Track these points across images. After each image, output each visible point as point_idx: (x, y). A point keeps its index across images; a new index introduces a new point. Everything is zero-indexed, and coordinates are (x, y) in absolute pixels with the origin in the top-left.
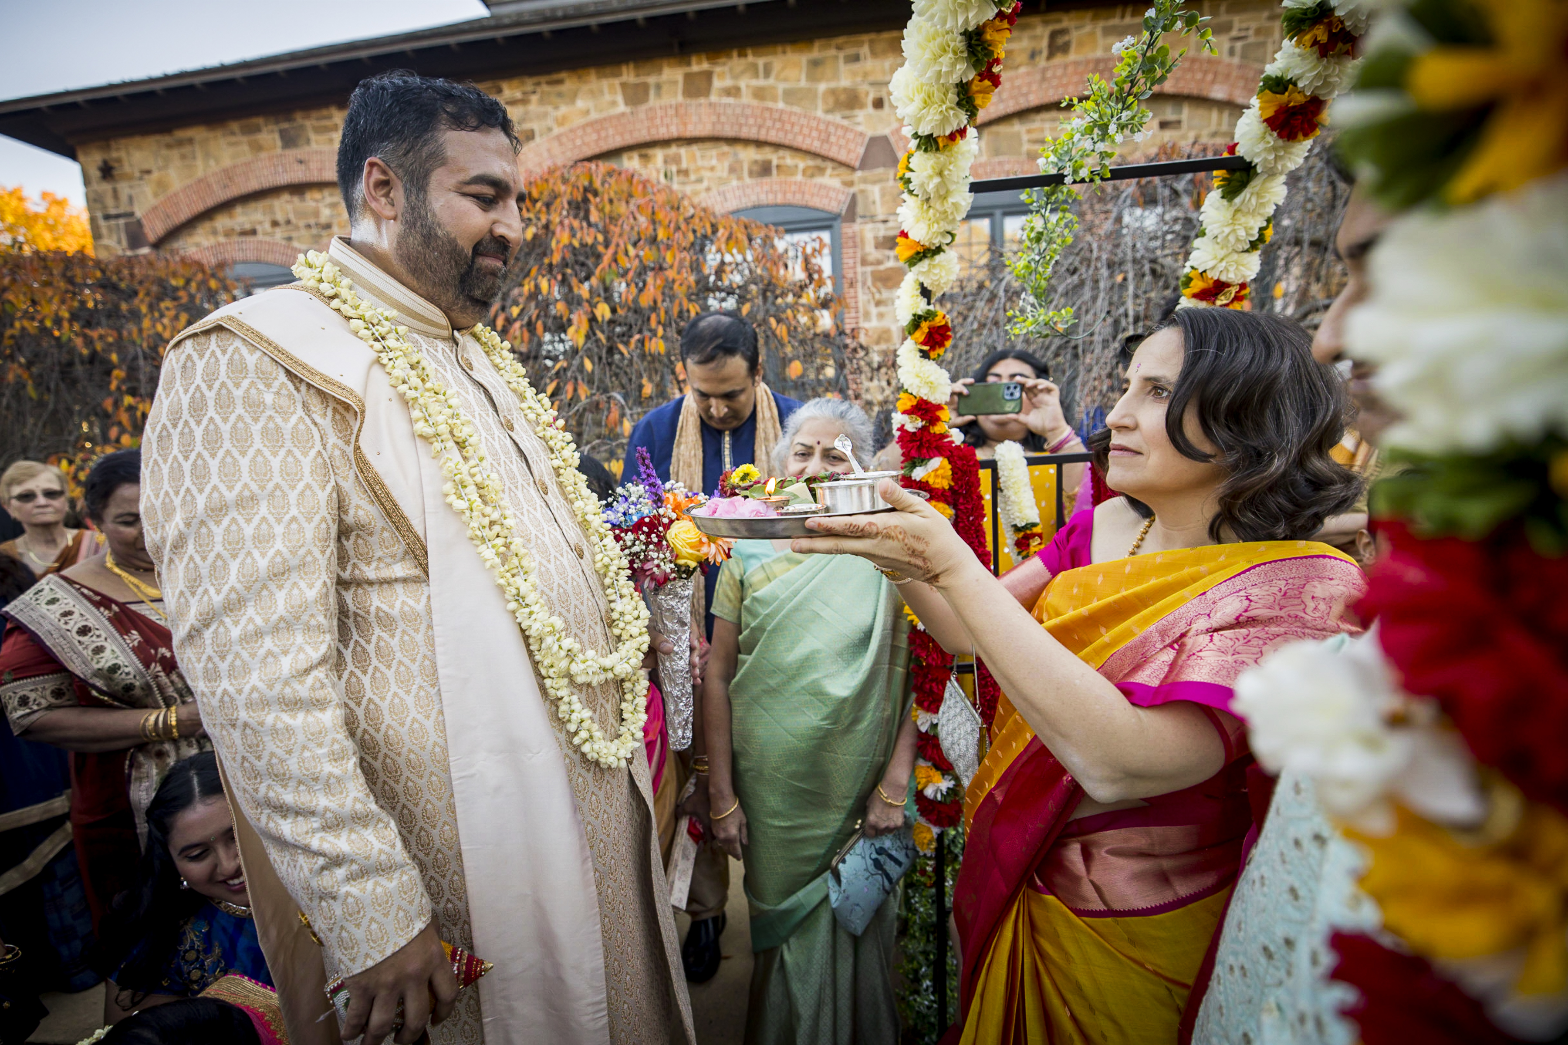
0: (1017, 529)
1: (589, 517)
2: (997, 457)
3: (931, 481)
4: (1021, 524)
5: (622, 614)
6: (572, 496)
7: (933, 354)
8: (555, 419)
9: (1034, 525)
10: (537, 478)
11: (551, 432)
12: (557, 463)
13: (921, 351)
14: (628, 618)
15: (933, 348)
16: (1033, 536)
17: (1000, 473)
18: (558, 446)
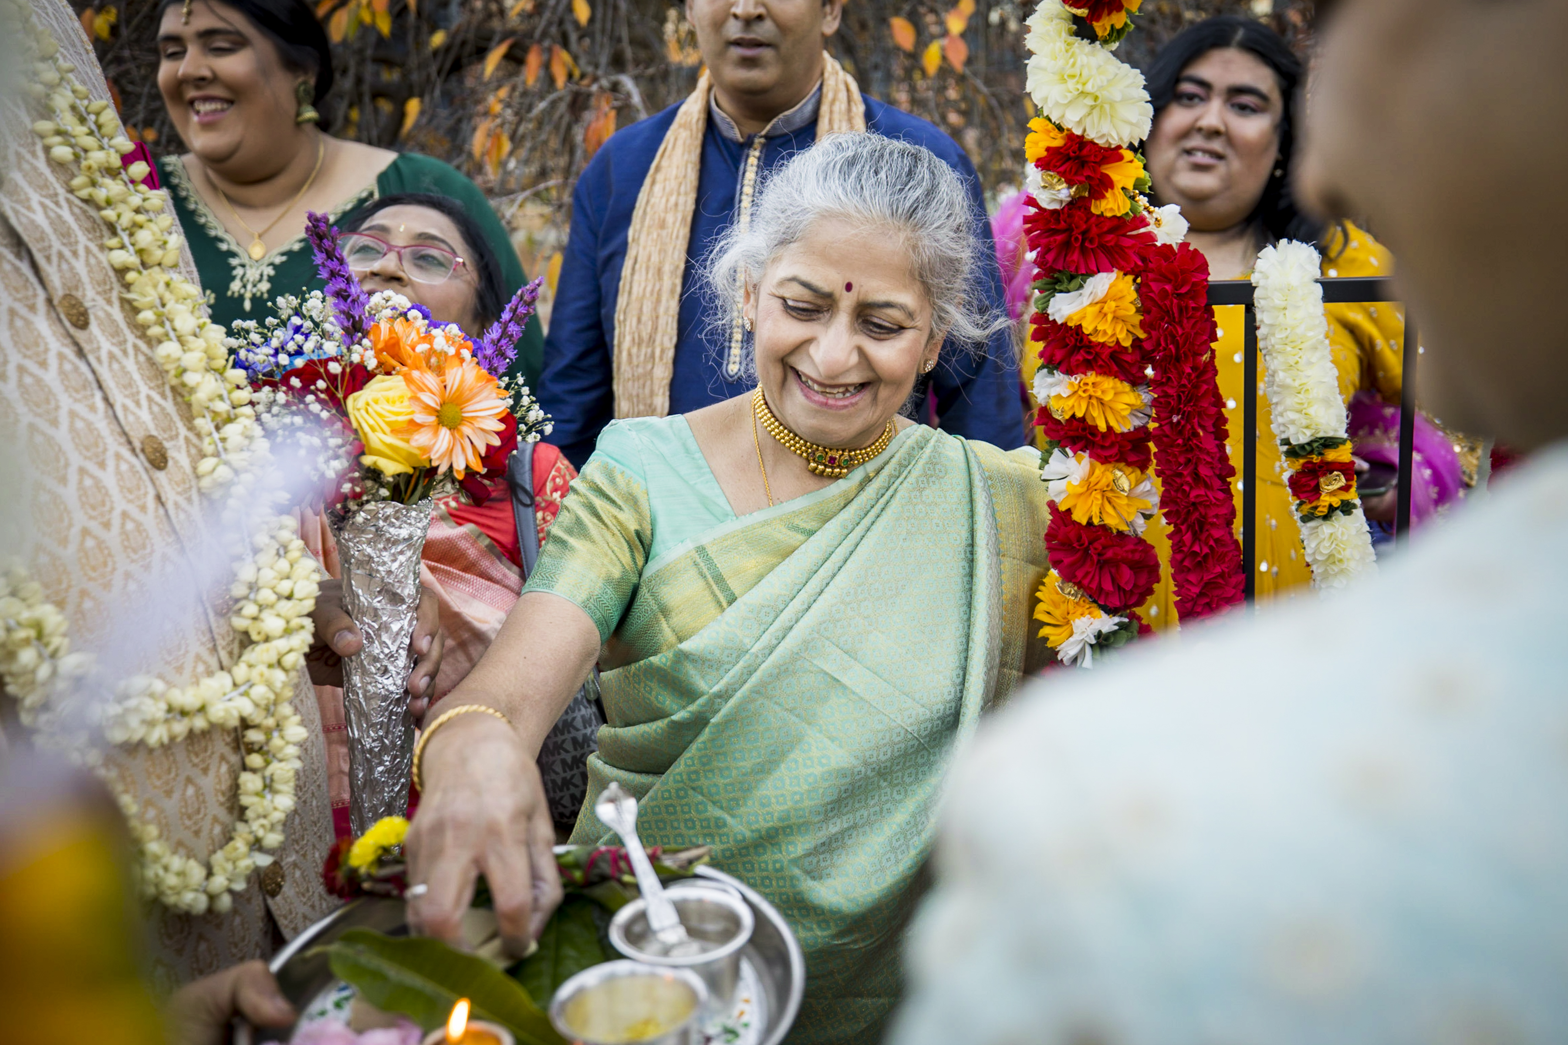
0: (1293, 452)
1: (191, 379)
2: (1254, 279)
3: (1087, 329)
4: (1301, 438)
5: (253, 587)
6: (155, 331)
7: (1101, 27)
8: (127, 159)
9: (1330, 443)
10: (59, 292)
11: (112, 188)
12: (121, 257)
13: (1076, 19)
14: (265, 595)
15: (1095, 15)
16: (1329, 468)
17: (1260, 316)
18: (125, 221)
